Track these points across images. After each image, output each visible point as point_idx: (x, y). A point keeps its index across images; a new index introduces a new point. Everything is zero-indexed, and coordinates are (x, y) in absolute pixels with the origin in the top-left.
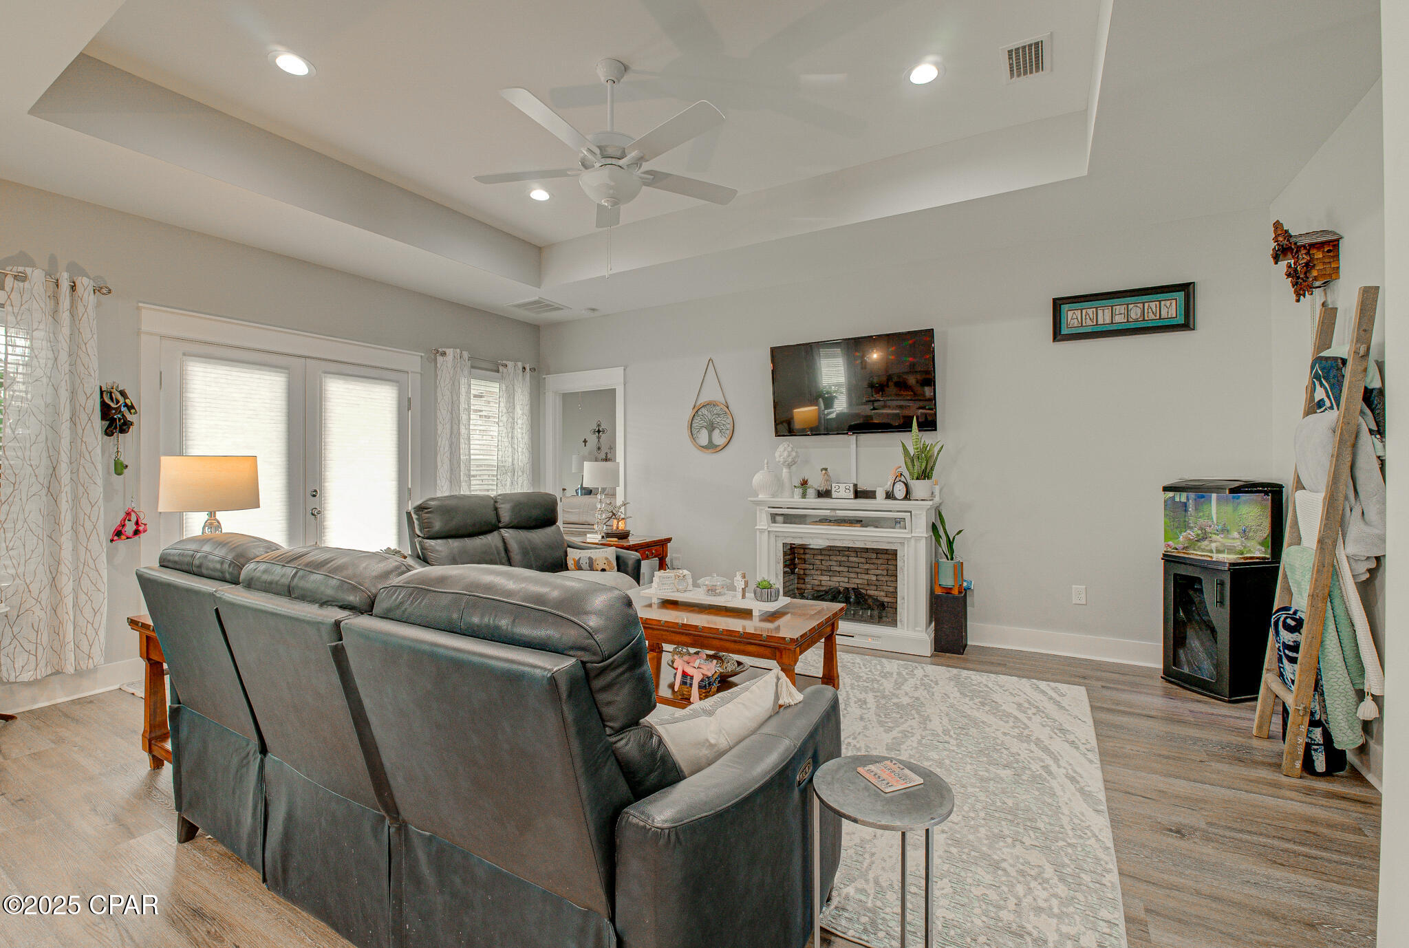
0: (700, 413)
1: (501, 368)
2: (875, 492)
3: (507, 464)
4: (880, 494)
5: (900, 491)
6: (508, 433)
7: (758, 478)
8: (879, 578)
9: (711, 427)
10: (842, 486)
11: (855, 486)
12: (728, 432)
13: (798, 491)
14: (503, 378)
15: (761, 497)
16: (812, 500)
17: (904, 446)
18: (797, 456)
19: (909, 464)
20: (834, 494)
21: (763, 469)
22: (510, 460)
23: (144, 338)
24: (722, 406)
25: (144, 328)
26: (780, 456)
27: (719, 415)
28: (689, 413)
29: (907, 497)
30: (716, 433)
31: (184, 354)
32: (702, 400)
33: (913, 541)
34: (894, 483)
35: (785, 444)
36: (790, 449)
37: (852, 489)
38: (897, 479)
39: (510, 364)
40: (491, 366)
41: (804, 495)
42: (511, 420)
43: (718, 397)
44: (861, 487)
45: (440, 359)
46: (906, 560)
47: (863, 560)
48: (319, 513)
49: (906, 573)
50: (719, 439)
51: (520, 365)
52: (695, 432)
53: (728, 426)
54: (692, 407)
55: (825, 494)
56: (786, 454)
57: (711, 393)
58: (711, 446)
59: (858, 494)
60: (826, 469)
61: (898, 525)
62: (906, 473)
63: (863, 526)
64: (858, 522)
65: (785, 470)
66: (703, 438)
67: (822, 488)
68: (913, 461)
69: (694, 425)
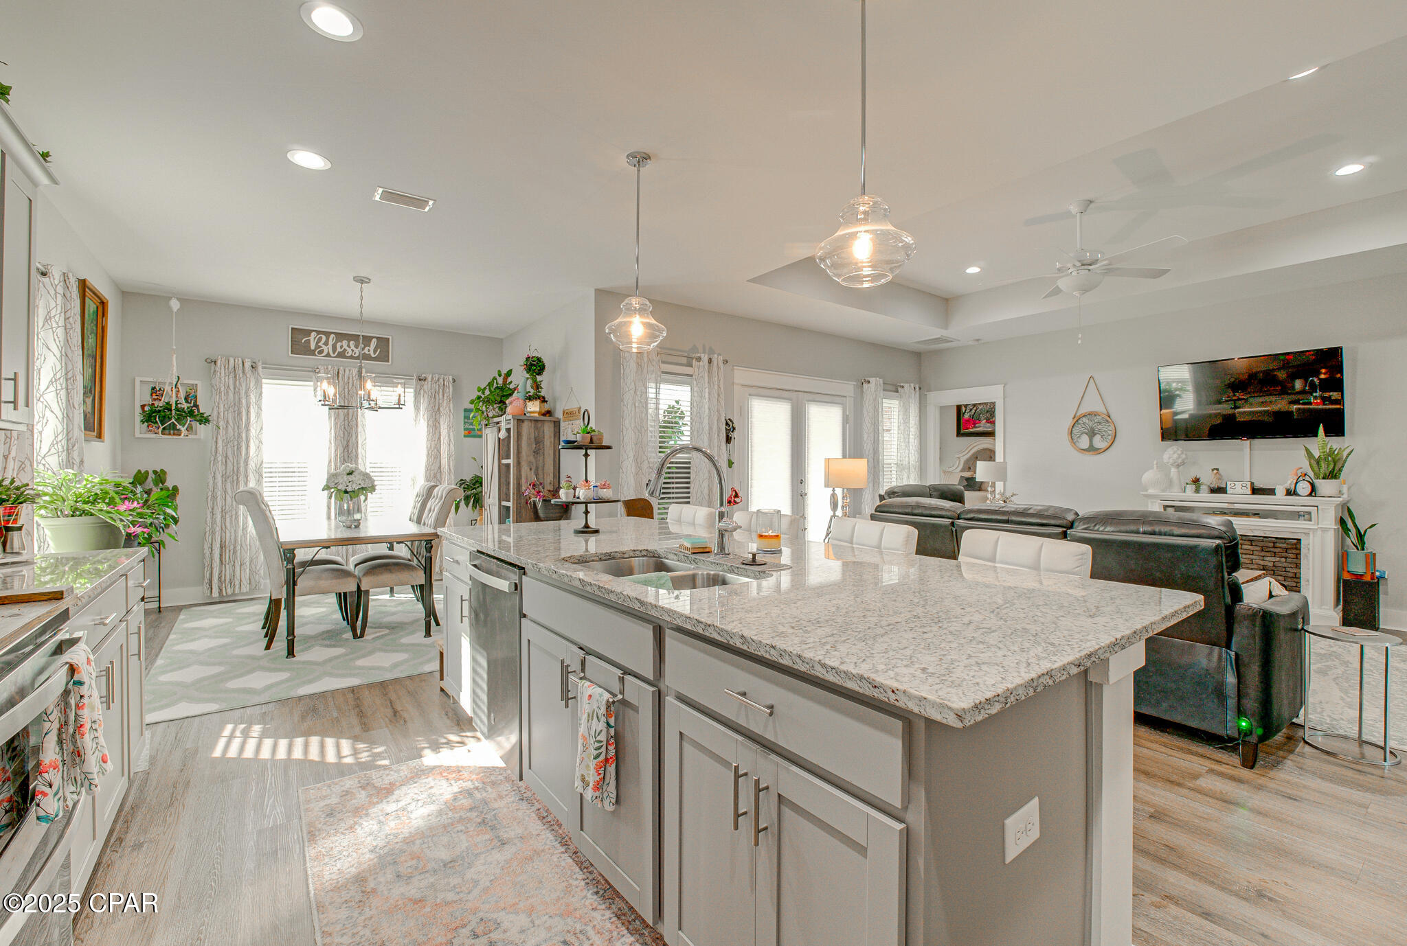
0: (1080, 421)
1: (899, 389)
2: (1274, 489)
3: (904, 463)
4: (1281, 491)
5: (1304, 488)
6: (904, 438)
7: (1148, 476)
8: (1276, 564)
9: (1092, 434)
10: (1238, 485)
11: (1252, 484)
12: (1110, 437)
13: (1190, 488)
14: (901, 397)
15: (1151, 491)
16: (1204, 495)
17: (1307, 450)
18: (1187, 458)
19: (1315, 465)
20: (1229, 491)
21: (1152, 468)
22: (907, 459)
23: (735, 387)
24: (1104, 416)
25: (736, 381)
26: (1169, 458)
27: (1100, 423)
28: (1069, 422)
29: (1313, 491)
30: (1097, 439)
31: (750, 395)
32: (1082, 411)
33: (1319, 532)
34: (1296, 483)
35: (1175, 448)
36: (1179, 452)
37: (1249, 486)
38: (1301, 479)
39: (906, 386)
40: (894, 388)
41: (1197, 491)
42: (907, 429)
43: (1099, 408)
44: (1258, 485)
45: (865, 385)
46: (1311, 548)
47: (1258, 548)
48: (806, 494)
49: (1311, 559)
50: (1098, 442)
51: (912, 385)
52: (1075, 437)
53: (1110, 432)
54: (1073, 416)
55: (1220, 490)
56: (1175, 456)
57: (1092, 404)
58: (1092, 449)
59: (1255, 491)
60: (1217, 469)
61: (1302, 518)
62: (1311, 474)
63: (1260, 518)
64: (1256, 514)
65: (1173, 470)
66: (1084, 442)
67: (1214, 485)
68: (1318, 463)
69: (1074, 432)
